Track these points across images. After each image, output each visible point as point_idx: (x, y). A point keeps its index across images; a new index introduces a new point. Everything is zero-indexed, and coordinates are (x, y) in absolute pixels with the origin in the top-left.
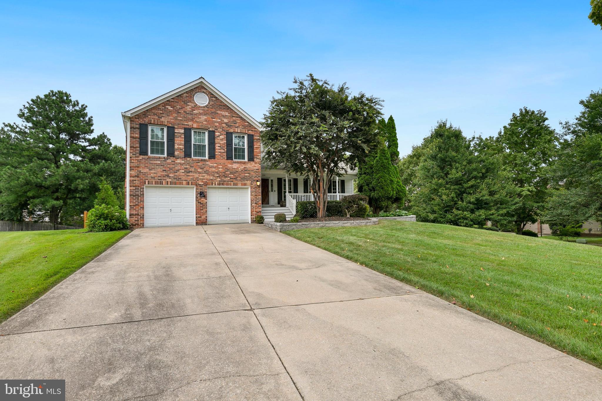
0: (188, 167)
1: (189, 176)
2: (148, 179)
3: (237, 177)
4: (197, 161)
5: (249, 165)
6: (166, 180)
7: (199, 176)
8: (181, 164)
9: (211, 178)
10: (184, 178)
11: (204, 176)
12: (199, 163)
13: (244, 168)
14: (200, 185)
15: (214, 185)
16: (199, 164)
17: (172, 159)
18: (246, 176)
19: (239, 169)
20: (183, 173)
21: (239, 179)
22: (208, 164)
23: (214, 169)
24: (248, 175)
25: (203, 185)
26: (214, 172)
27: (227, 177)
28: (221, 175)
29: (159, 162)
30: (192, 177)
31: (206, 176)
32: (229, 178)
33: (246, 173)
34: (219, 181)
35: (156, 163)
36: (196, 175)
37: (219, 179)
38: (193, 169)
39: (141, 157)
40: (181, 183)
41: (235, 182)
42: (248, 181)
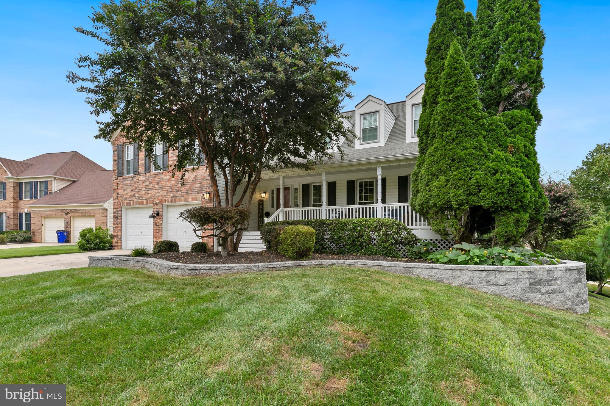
0: (147, 183)
1: (148, 194)
2: (122, 201)
3: (188, 190)
4: (155, 176)
5: (200, 171)
6: (133, 200)
7: (156, 193)
8: (143, 181)
9: (165, 194)
10: (145, 197)
11: (159, 193)
12: (155, 177)
13: (196, 176)
14: (156, 203)
15: (167, 202)
16: (156, 179)
17: (137, 176)
18: (197, 187)
19: (190, 178)
20: (144, 191)
21: (190, 192)
22: (163, 177)
23: (167, 183)
24: (199, 185)
25: (159, 203)
26: (167, 187)
27: (178, 191)
28: (173, 190)
29: (129, 182)
30: (150, 195)
31: (161, 192)
32: (180, 192)
33: (197, 184)
34: (172, 197)
35: (127, 184)
36: (154, 192)
37: (171, 195)
38: (151, 186)
39: (119, 178)
40: (143, 203)
41: (186, 196)
42: (199, 194)
